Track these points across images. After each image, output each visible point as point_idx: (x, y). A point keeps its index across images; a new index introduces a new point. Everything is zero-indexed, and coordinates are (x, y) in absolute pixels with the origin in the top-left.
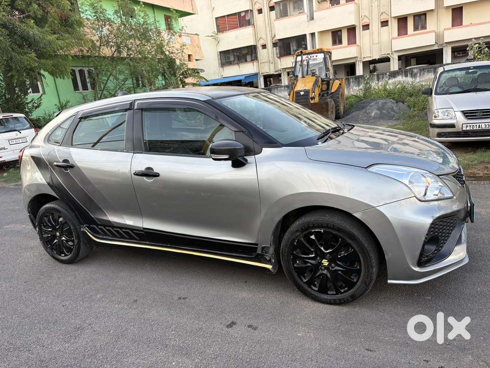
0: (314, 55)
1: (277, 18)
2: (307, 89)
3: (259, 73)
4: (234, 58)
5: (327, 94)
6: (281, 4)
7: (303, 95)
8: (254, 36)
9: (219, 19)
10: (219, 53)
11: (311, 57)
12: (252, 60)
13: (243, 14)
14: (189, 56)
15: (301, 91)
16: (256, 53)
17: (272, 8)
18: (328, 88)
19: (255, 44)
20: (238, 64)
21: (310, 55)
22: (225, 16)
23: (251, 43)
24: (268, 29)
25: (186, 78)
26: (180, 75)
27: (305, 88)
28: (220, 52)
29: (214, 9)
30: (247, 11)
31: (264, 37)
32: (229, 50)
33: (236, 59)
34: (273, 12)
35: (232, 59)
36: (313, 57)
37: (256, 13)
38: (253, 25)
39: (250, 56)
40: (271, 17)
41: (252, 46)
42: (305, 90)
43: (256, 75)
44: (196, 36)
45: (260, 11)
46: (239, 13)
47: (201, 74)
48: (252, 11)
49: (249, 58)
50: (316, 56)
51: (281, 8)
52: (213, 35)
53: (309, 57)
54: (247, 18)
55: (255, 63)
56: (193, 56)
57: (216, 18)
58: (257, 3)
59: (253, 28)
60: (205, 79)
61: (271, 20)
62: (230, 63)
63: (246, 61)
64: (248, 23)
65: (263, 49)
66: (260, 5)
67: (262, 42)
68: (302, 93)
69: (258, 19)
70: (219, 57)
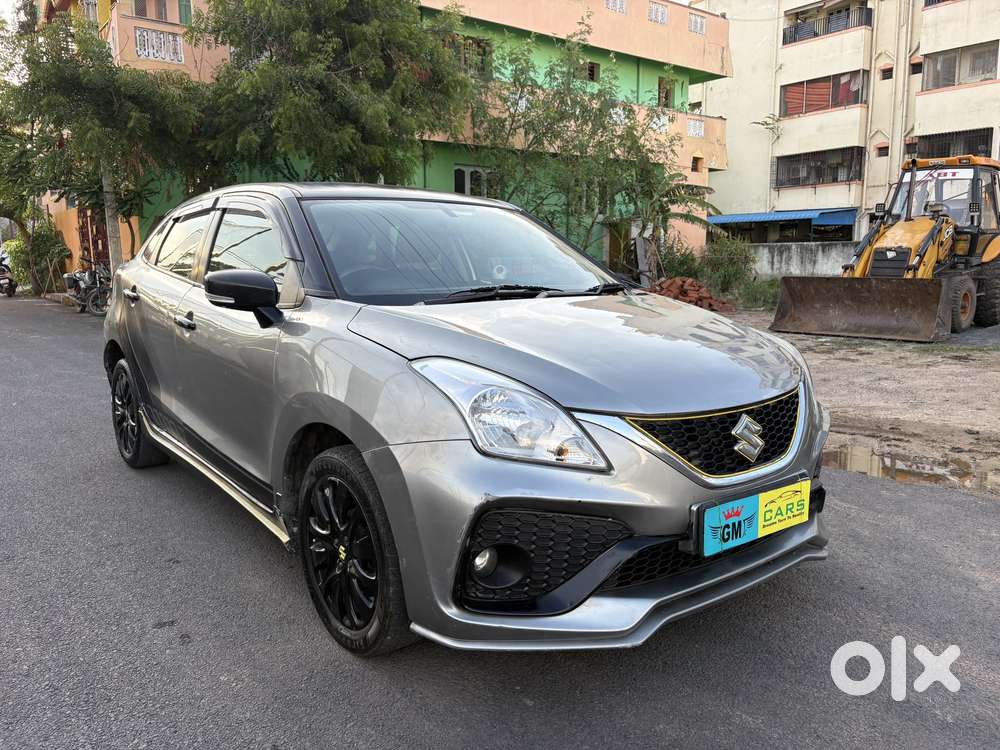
0: (949, 171)
1: (925, 89)
2: (904, 245)
3: (861, 207)
4: (809, 173)
5: (967, 265)
6: (940, 59)
7: (892, 260)
8: (864, 128)
9: (789, 88)
10: (775, 160)
11: (939, 175)
12: (849, 180)
13: (844, 80)
14: (696, 160)
15: (890, 250)
16: (861, 164)
17: (916, 68)
18: (971, 251)
19: (863, 145)
20: (814, 185)
21: (939, 171)
22: (803, 83)
23: (852, 140)
24: (899, 113)
25: (673, 202)
26: (662, 196)
27: (900, 244)
28: (778, 158)
29: (780, 68)
30: (855, 73)
31: (887, 130)
32: (799, 155)
33: (813, 173)
34: (918, 77)
35: (803, 174)
36: (945, 174)
37: (876, 77)
38: (866, 102)
39: (846, 170)
40: (912, 87)
41: (852, 148)
42: (900, 247)
43: (852, 211)
44: (720, 121)
45: (887, 73)
46: (837, 77)
47: (708, 198)
48: (867, 73)
49: (842, 174)
50: (954, 174)
51: (939, 67)
52: (769, 121)
53: (935, 175)
54: (854, 88)
55: (854, 186)
56: (704, 160)
57: (784, 88)
58: (884, 56)
59: (864, 110)
60: (714, 208)
61: (911, 93)
62: (796, 182)
63: (835, 180)
64: (855, 98)
65: (880, 155)
66: (889, 61)
67: (879, 141)
68: (890, 255)
69: (880, 89)
70: (775, 168)
